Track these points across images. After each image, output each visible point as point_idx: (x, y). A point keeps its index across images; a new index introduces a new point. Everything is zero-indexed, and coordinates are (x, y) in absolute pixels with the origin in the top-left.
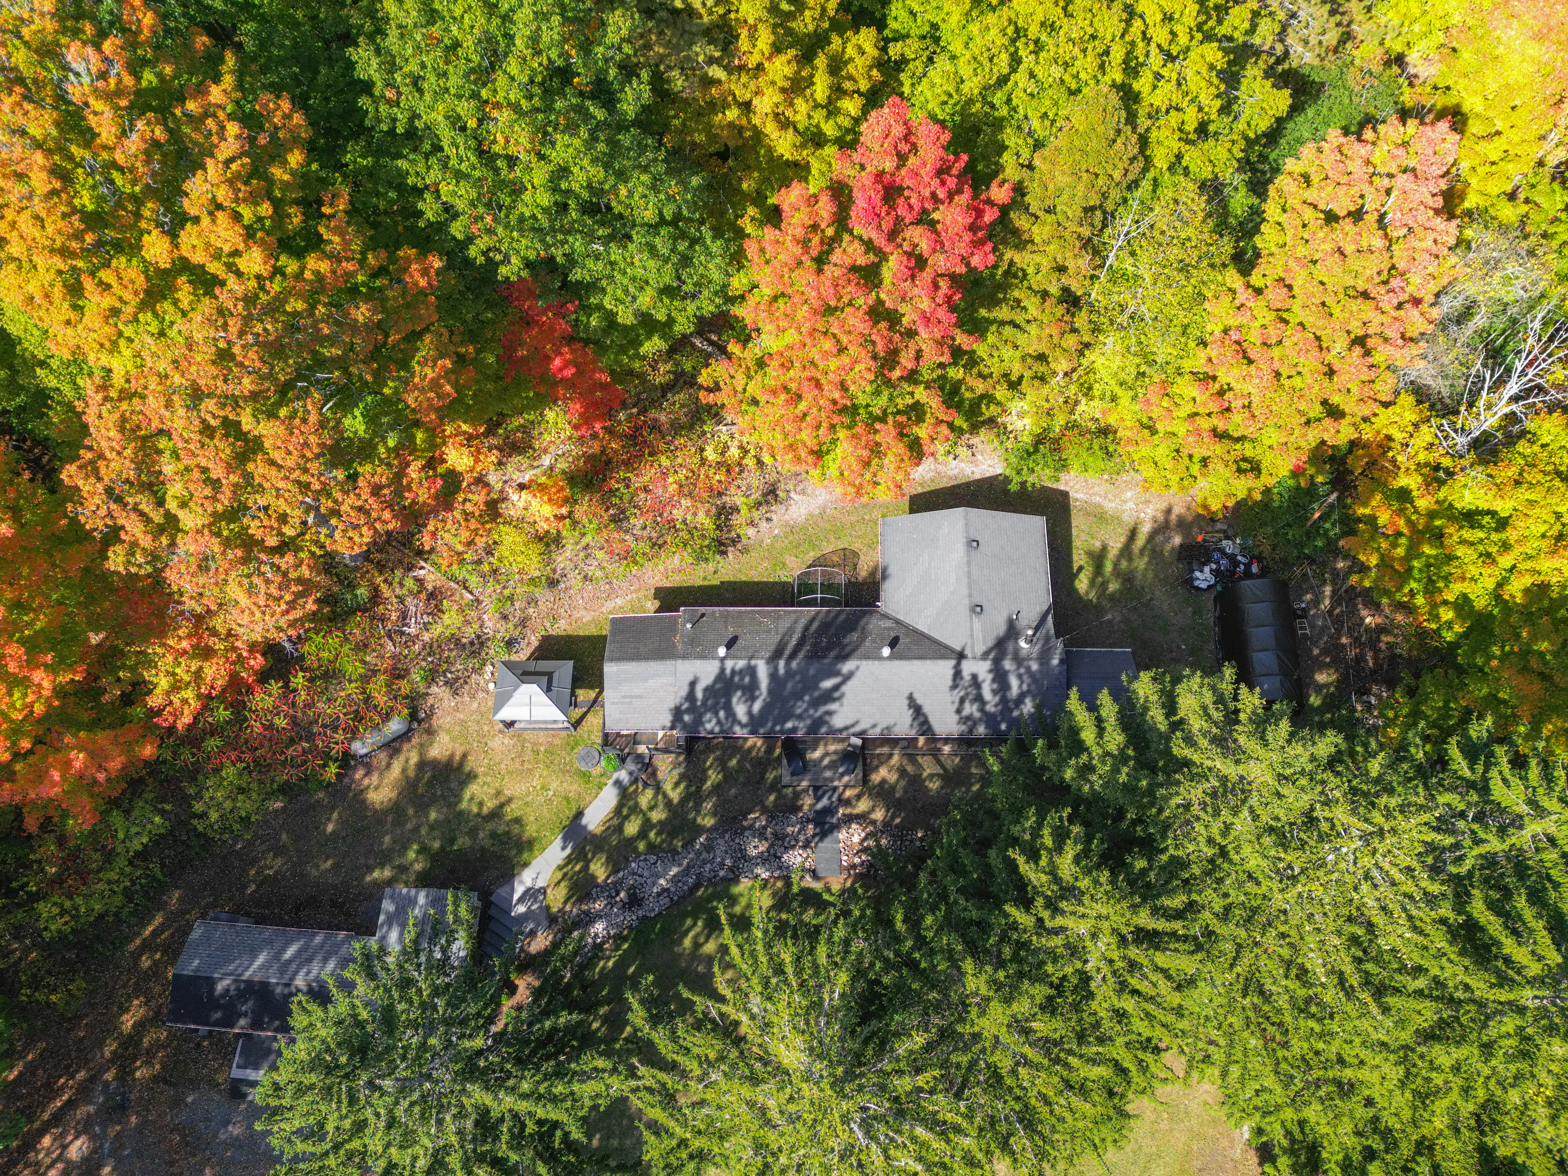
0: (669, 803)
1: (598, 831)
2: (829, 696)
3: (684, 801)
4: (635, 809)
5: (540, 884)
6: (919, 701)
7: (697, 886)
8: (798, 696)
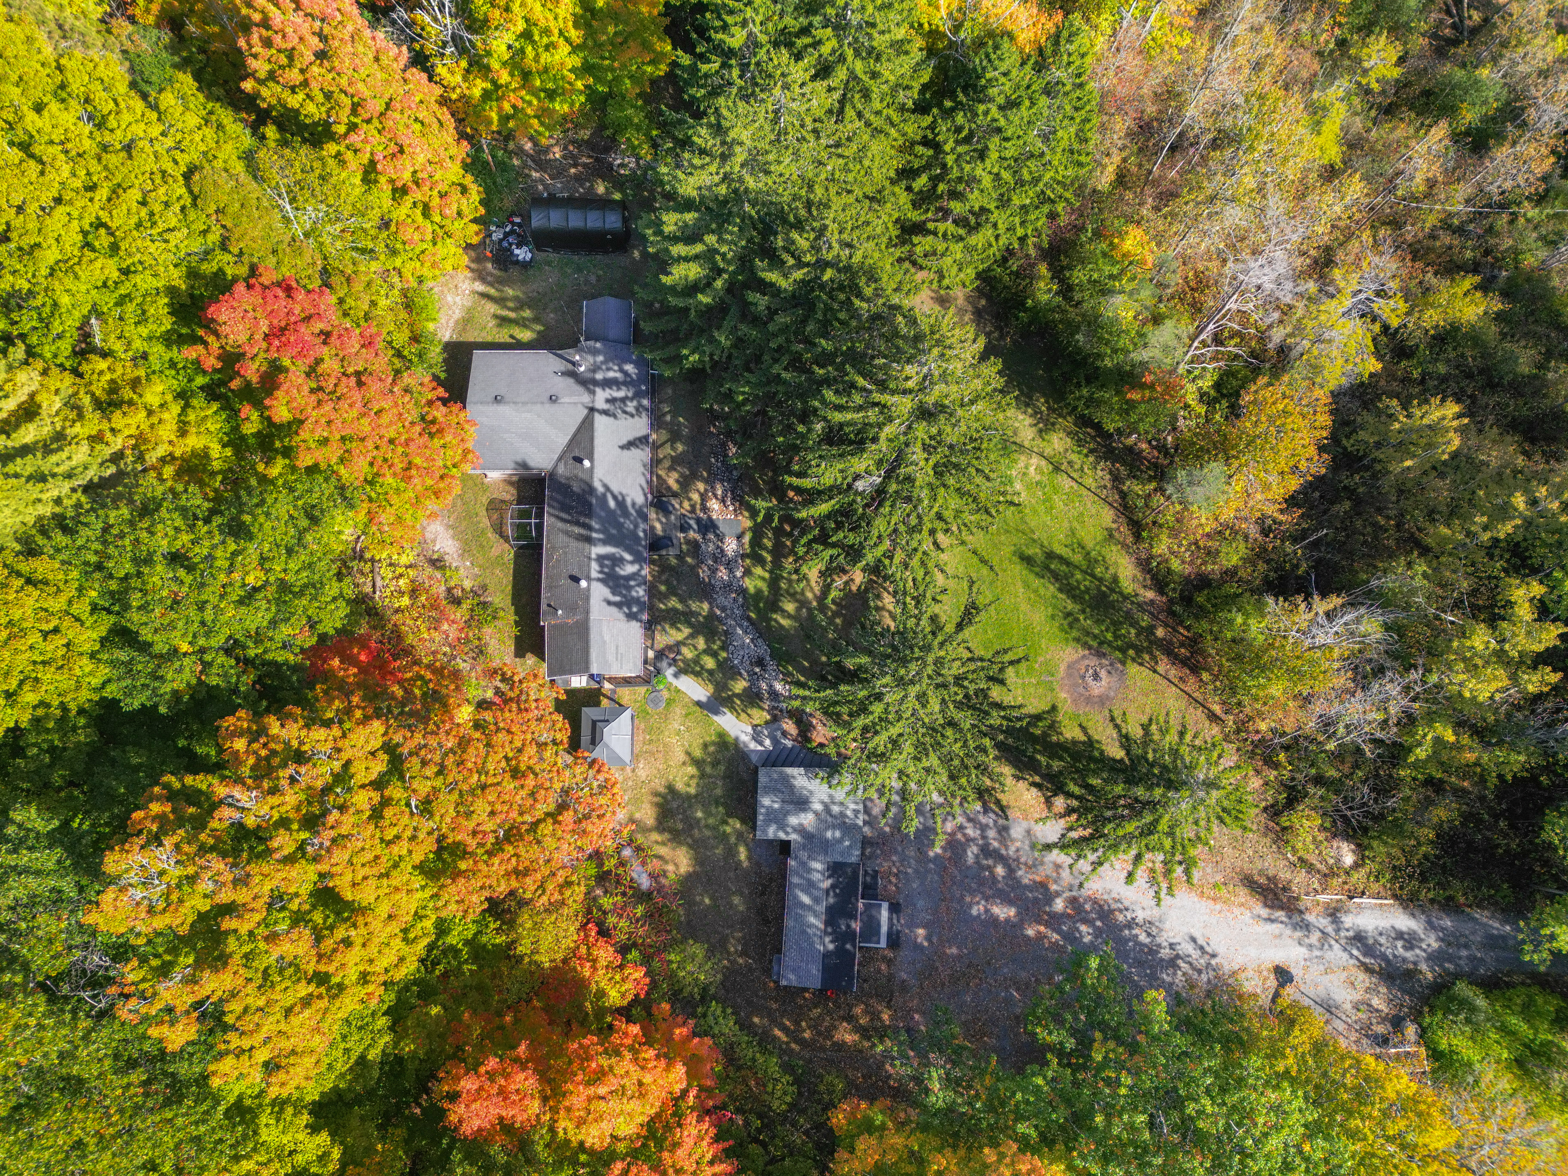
0: (692, 636)
1: (711, 688)
2: (621, 503)
3: (690, 625)
4: (696, 661)
5: (749, 729)
6: (624, 441)
7: (749, 619)
8: (620, 526)
